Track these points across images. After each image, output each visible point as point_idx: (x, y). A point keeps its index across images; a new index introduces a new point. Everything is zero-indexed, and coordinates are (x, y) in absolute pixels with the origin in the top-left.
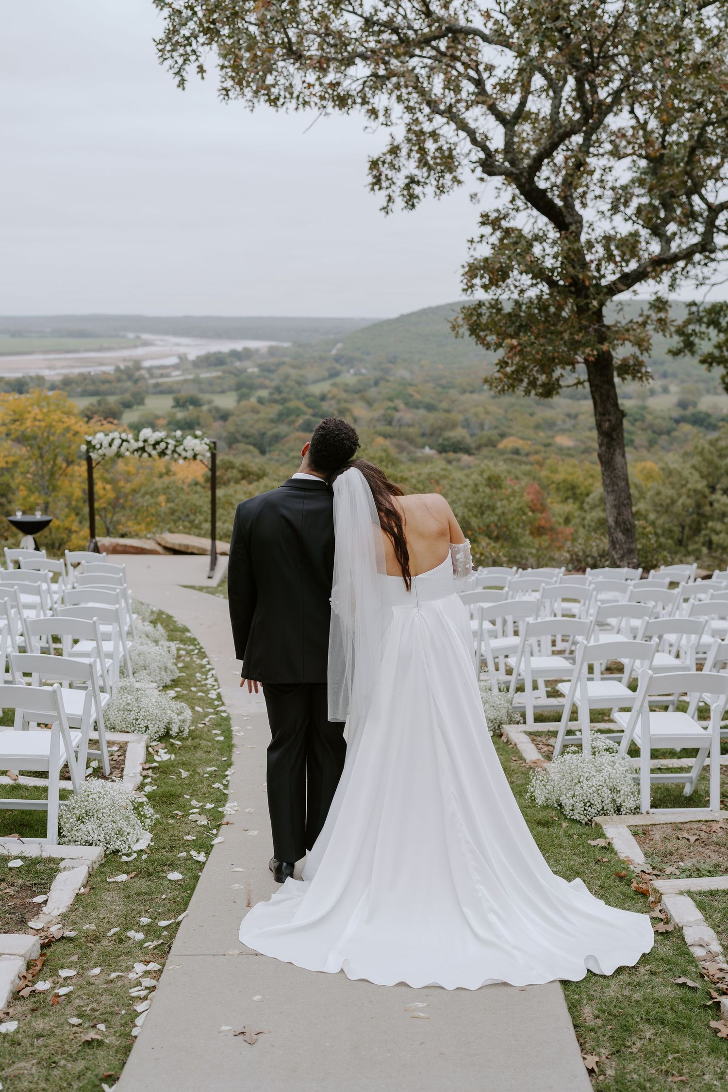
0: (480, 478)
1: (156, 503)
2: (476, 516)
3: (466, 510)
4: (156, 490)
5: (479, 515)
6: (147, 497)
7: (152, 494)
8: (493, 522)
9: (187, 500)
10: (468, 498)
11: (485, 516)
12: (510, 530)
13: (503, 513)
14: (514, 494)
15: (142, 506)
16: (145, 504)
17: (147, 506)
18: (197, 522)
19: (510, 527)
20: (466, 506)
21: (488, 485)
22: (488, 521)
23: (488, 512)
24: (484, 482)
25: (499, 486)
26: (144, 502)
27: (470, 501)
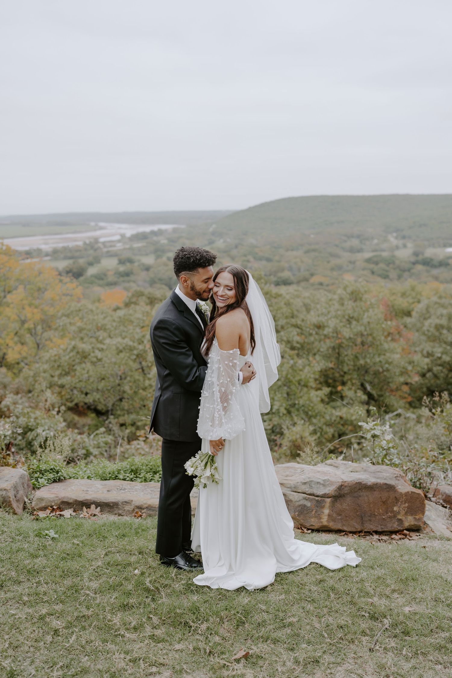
0: (344, 293)
1: (70, 323)
2: (344, 326)
3: (338, 321)
4: (72, 312)
5: (348, 326)
6: (64, 318)
7: (68, 316)
8: (361, 331)
9: (94, 320)
10: (338, 310)
11: (352, 326)
12: (374, 338)
13: (369, 323)
14: (372, 306)
15: (59, 326)
16: (61, 324)
17: (63, 325)
18: (101, 338)
19: (375, 335)
20: (336, 317)
21: (350, 299)
22: (355, 330)
23: (354, 323)
24: (348, 296)
25: (361, 299)
26: (61, 322)
27: (339, 313)
